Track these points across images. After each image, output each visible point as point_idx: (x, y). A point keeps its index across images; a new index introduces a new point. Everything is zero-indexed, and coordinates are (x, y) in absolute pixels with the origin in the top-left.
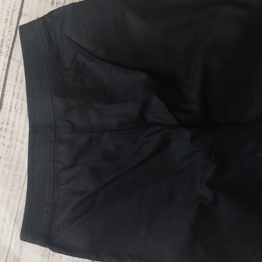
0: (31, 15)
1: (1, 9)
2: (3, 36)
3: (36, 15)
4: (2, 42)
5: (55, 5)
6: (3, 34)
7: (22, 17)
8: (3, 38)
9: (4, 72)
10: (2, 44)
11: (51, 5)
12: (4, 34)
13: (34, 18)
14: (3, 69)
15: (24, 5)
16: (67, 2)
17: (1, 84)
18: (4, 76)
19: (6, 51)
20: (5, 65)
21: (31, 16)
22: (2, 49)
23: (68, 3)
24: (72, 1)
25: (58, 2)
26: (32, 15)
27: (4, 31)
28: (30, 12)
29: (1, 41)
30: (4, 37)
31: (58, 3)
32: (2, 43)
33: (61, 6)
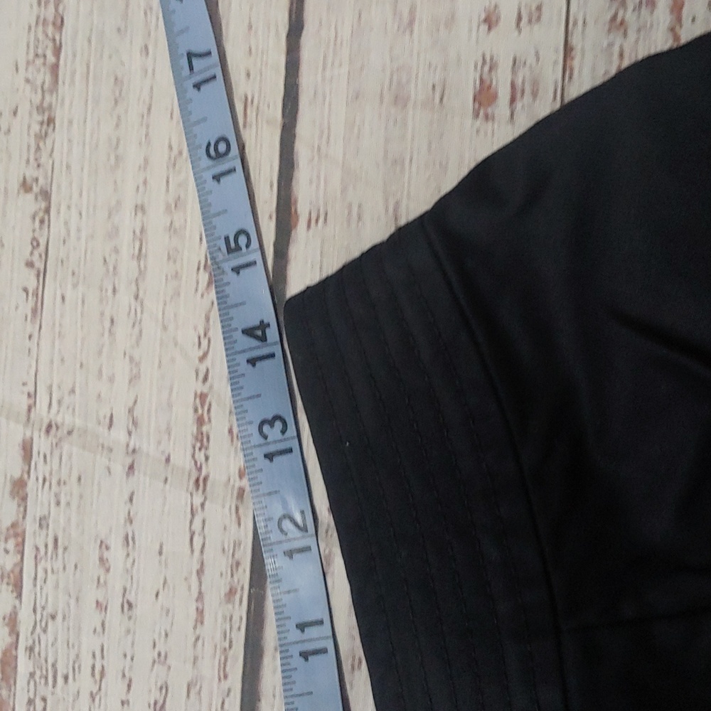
0: (350, 206)
1: (168, 207)
2: (201, 376)
3: (386, 200)
4: (200, 411)
5: (502, 107)
6: (202, 358)
7: (300, 233)
8: (200, 388)
9: (240, 611)
10: (205, 429)
11: (476, 115)
12: (208, 362)
13: (375, 232)
14: (231, 593)
15: (302, 150)
16: (586, 71)
17: (229, 690)
18: (240, 638)
19: (234, 471)
20: (238, 564)
21: (350, 213)
22: (207, 458)
23: (594, 69)
24: (621, 55)
25: (519, 81)
26: (360, 206)
27: (204, 343)
28: (344, 190)
29: (196, 410)
30: (208, 384)
31: (519, 95)
32: (200, 421)
33: (545, 107)
